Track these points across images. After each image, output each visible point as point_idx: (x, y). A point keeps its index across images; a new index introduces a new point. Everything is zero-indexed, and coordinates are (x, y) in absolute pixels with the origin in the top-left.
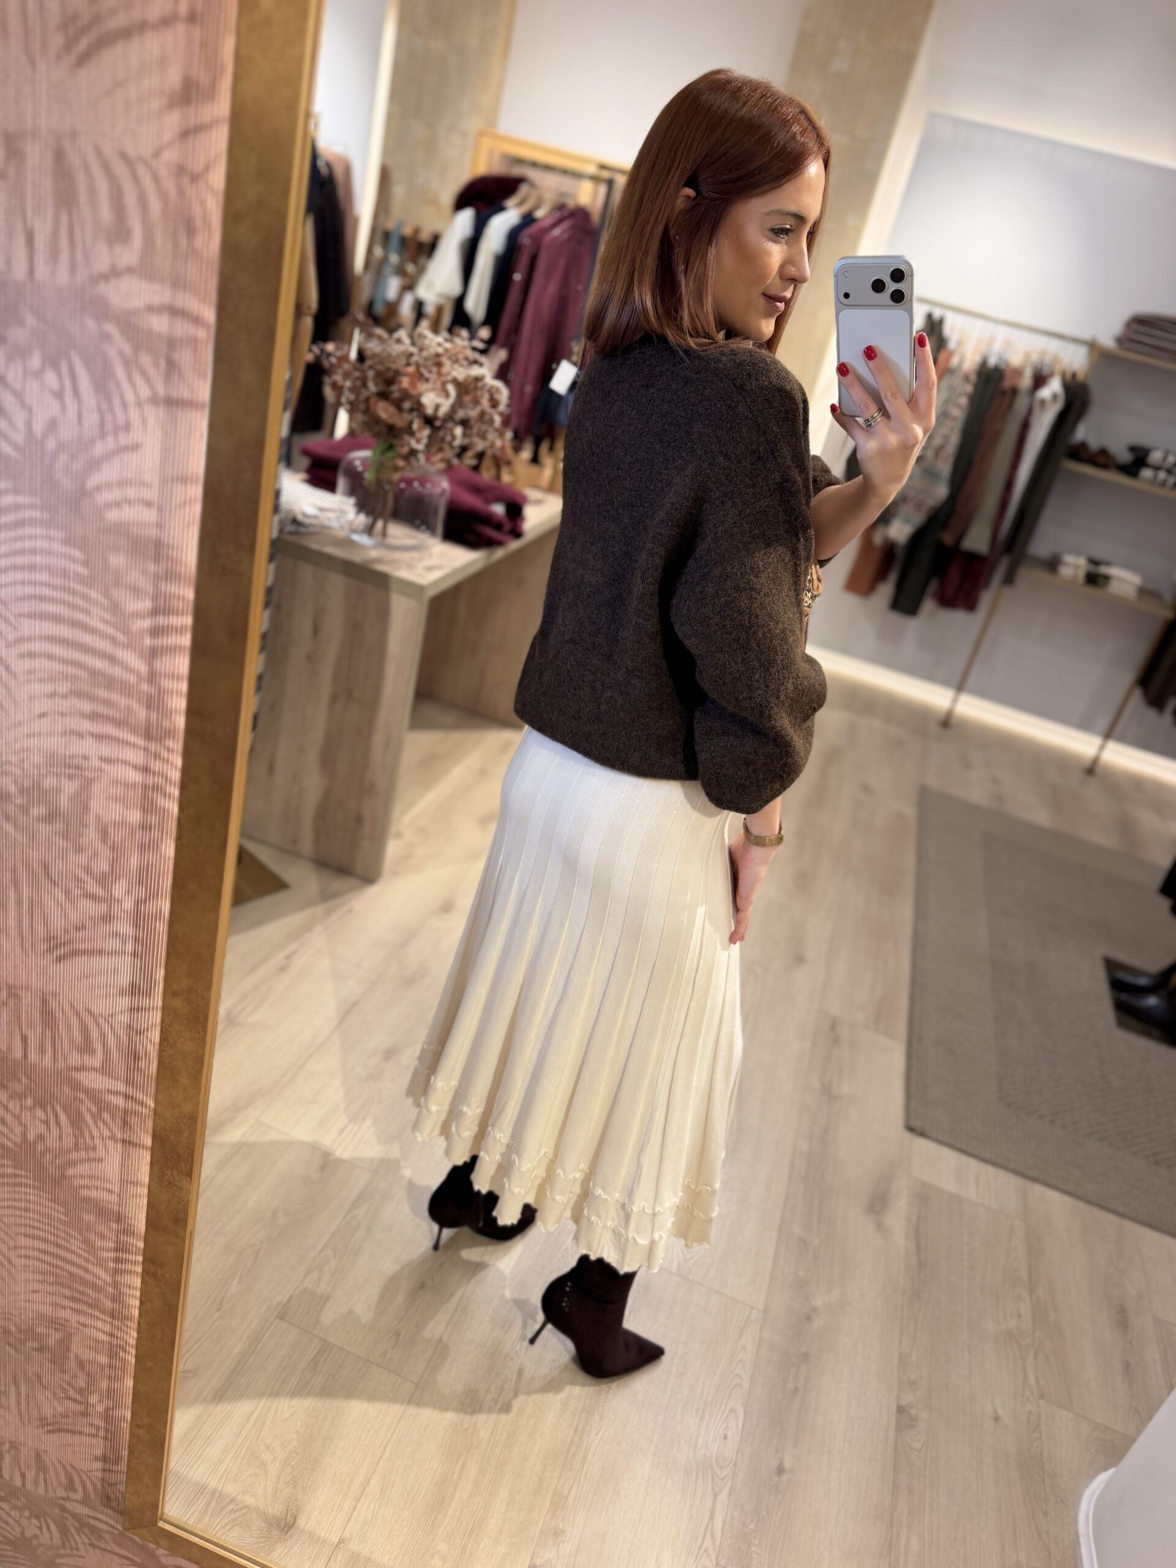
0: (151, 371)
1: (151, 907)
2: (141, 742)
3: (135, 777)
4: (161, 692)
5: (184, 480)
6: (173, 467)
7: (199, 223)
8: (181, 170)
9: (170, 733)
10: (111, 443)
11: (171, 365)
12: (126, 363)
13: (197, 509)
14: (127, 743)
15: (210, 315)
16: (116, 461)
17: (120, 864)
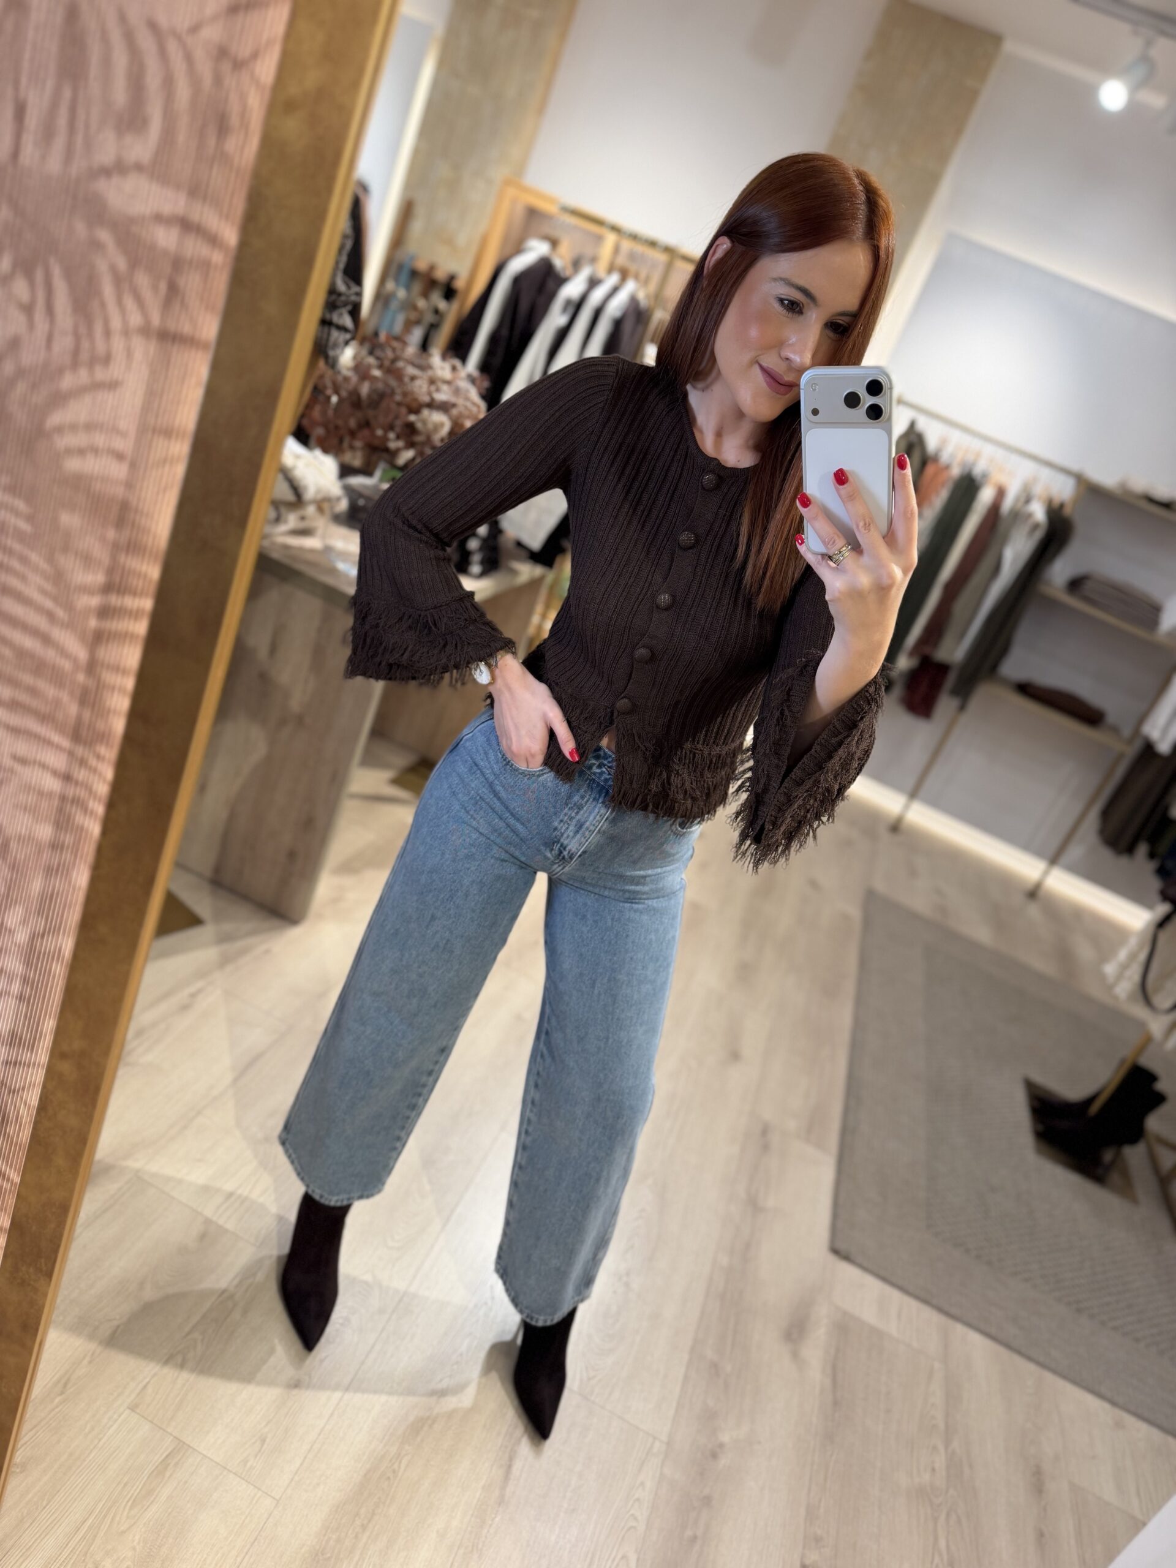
0: (147, 294)
1: (49, 944)
2: (66, 743)
3: (52, 784)
4: (101, 687)
5: (168, 433)
6: (157, 416)
7: (234, 120)
8: (222, 53)
9: (103, 737)
10: (83, 376)
11: (173, 291)
12: (118, 280)
13: (179, 470)
14: (48, 743)
15: (231, 236)
16: (87, 399)
17: (19, 888)
